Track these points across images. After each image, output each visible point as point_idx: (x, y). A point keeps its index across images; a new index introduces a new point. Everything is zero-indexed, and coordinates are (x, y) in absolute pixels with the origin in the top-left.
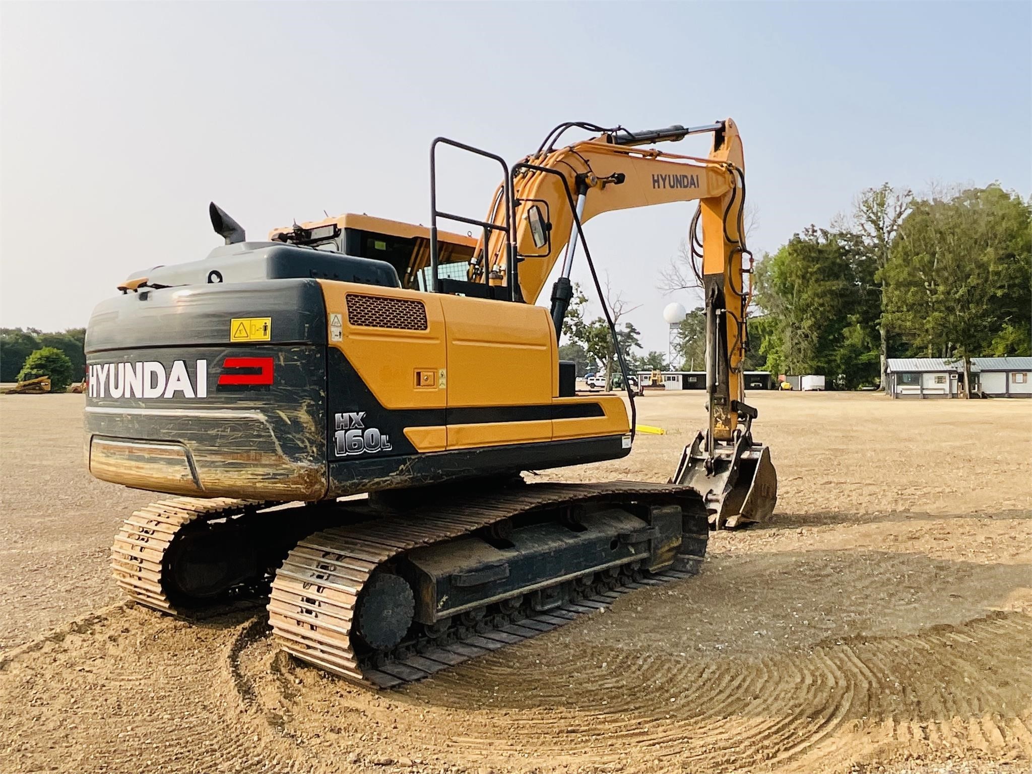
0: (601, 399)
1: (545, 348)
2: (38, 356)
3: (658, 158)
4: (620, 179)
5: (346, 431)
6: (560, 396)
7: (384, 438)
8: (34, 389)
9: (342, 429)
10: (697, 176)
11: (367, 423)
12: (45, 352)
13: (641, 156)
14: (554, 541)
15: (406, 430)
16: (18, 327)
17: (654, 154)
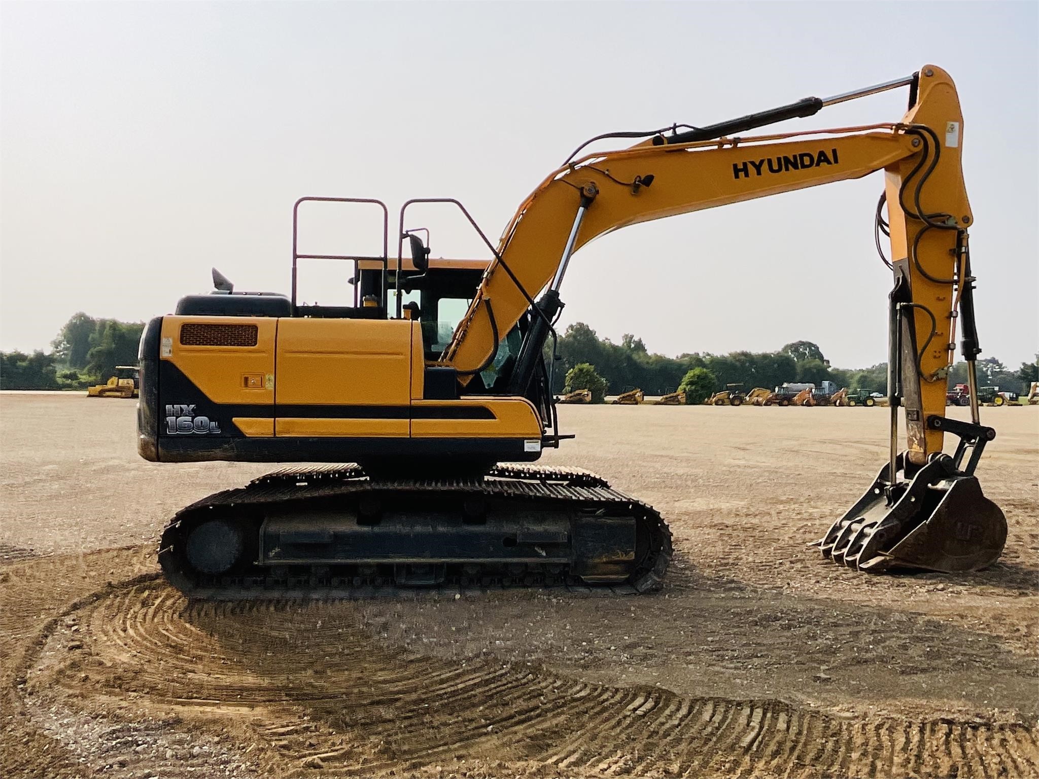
0: (492, 404)
1: (401, 357)
2: (692, 374)
3: (740, 145)
4: (648, 180)
5: (177, 418)
6: (425, 398)
7: (213, 424)
8: (673, 401)
9: (173, 416)
10: (834, 151)
11: (195, 413)
12: (697, 371)
13: (716, 147)
14: (443, 526)
15: (234, 419)
16: (696, 352)
17: (736, 141)
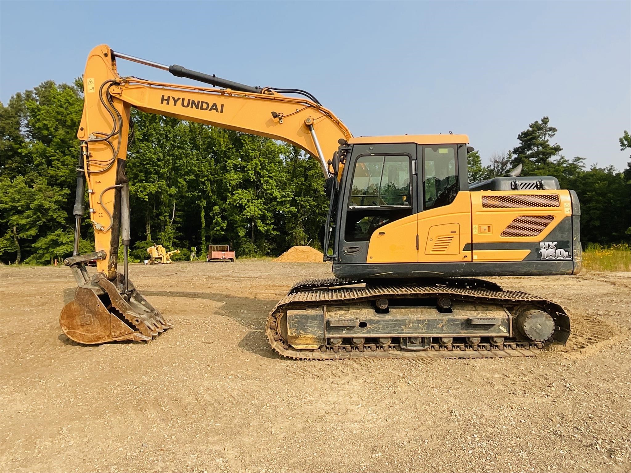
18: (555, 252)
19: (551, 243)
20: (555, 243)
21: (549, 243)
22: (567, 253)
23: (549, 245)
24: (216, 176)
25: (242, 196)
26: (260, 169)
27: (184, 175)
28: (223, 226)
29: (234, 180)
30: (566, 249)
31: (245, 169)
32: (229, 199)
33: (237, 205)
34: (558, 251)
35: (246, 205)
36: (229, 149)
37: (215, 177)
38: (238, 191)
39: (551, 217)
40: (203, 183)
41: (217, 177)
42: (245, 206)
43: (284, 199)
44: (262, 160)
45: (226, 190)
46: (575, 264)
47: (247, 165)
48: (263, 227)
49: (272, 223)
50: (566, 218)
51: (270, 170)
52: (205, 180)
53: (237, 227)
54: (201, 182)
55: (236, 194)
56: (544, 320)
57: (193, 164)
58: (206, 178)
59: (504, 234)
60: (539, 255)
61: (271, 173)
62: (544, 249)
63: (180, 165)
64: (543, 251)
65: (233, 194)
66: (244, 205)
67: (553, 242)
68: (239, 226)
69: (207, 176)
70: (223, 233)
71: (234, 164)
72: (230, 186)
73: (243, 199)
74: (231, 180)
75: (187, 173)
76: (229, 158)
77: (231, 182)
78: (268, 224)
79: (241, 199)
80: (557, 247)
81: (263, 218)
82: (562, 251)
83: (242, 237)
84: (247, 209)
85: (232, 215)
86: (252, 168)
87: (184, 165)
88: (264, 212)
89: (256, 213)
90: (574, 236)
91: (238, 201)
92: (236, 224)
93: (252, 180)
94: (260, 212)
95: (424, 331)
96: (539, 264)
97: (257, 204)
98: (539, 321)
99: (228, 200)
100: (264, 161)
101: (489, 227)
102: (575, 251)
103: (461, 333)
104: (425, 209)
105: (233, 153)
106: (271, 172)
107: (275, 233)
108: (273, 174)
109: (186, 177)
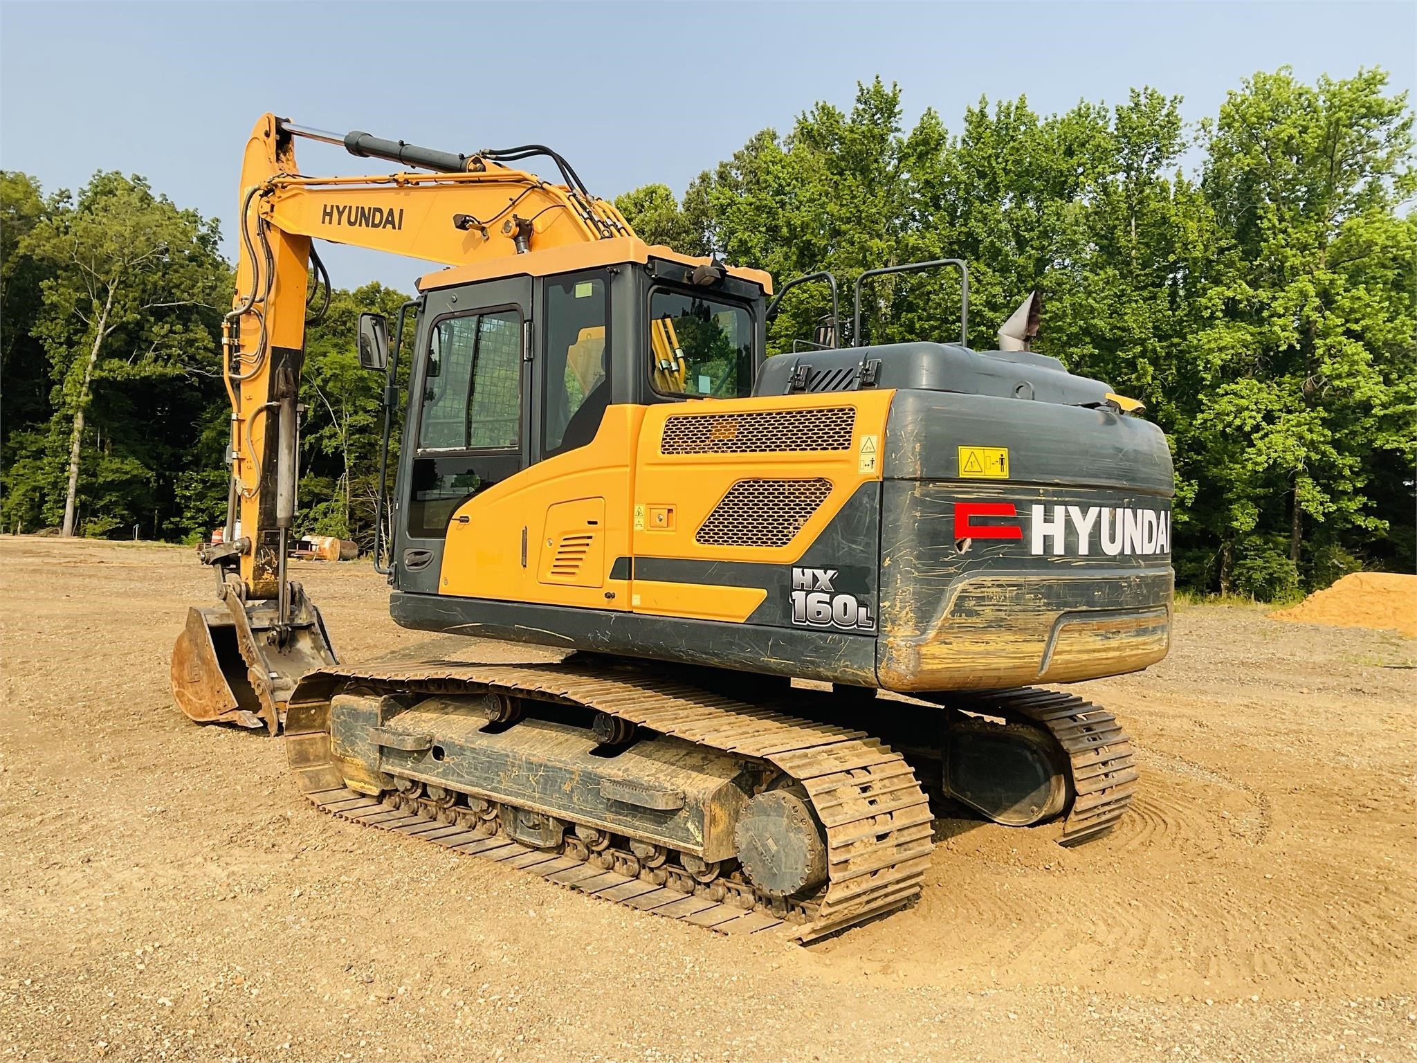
18: (830, 604)
19: (820, 573)
20: (830, 573)
21: (815, 571)
22: (863, 610)
23: (815, 579)
24: (1176, 340)
25: (1244, 402)
26: (1315, 309)
27: (1067, 344)
28: (1185, 498)
29: (1221, 349)
30: (861, 597)
31: (1265, 314)
32: (1203, 412)
33: (1228, 430)
34: (840, 600)
35: (1257, 428)
36: (1221, 251)
37: (1172, 345)
38: (1233, 386)
39: (822, 485)
40: (1132, 365)
41: (1179, 345)
42: (1250, 434)
43: (1401, 408)
44: (1322, 277)
45: (1198, 384)
46: (881, 650)
47: (1274, 298)
48: (1322, 504)
49: (1357, 491)
50: (866, 488)
51: (1352, 310)
52: (1135, 357)
53: (1231, 502)
54: (1125, 360)
55: (1227, 394)
56: (783, 829)
57: (1092, 310)
58: (1139, 349)
59: (705, 535)
60: (789, 606)
61: (1357, 321)
62: (802, 590)
63: (1055, 317)
64: (798, 596)
65: (1213, 396)
66: (1247, 429)
67: (826, 568)
68: (1239, 498)
69: (1142, 342)
70: (1186, 518)
71: (1228, 298)
72: (1205, 368)
73: (1247, 408)
74: (1211, 351)
75: (1075, 340)
76: (1217, 282)
77: (1210, 357)
78: (1344, 493)
79: (1240, 410)
80: (838, 587)
81: (1323, 473)
82: (851, 600)
83: (1247, 534)
84: (1260, 444)
85: (1218, 462)
86: (1286, 309)
87: (1065, 314)
88: (1324, 454)
89: (1289, 456)
90: (884, 553)
91: (1231, 418)
92: (1230, 490)
93: (1283, 348)
94: (1302, 452)
95: (537, 795)
96: (784, 637)
97: (1299, 425)
98: (771, 828)
99: (1199, 416)
100: (1332, 282)
101: (670, 511)
102: (887, 604)
103: (605, 820)
104: (546, 455)
105: (1231, 264)
106: (1358, 316)
107: (1371, 523)
108: (1363, 323)
109: (1072, 350)
